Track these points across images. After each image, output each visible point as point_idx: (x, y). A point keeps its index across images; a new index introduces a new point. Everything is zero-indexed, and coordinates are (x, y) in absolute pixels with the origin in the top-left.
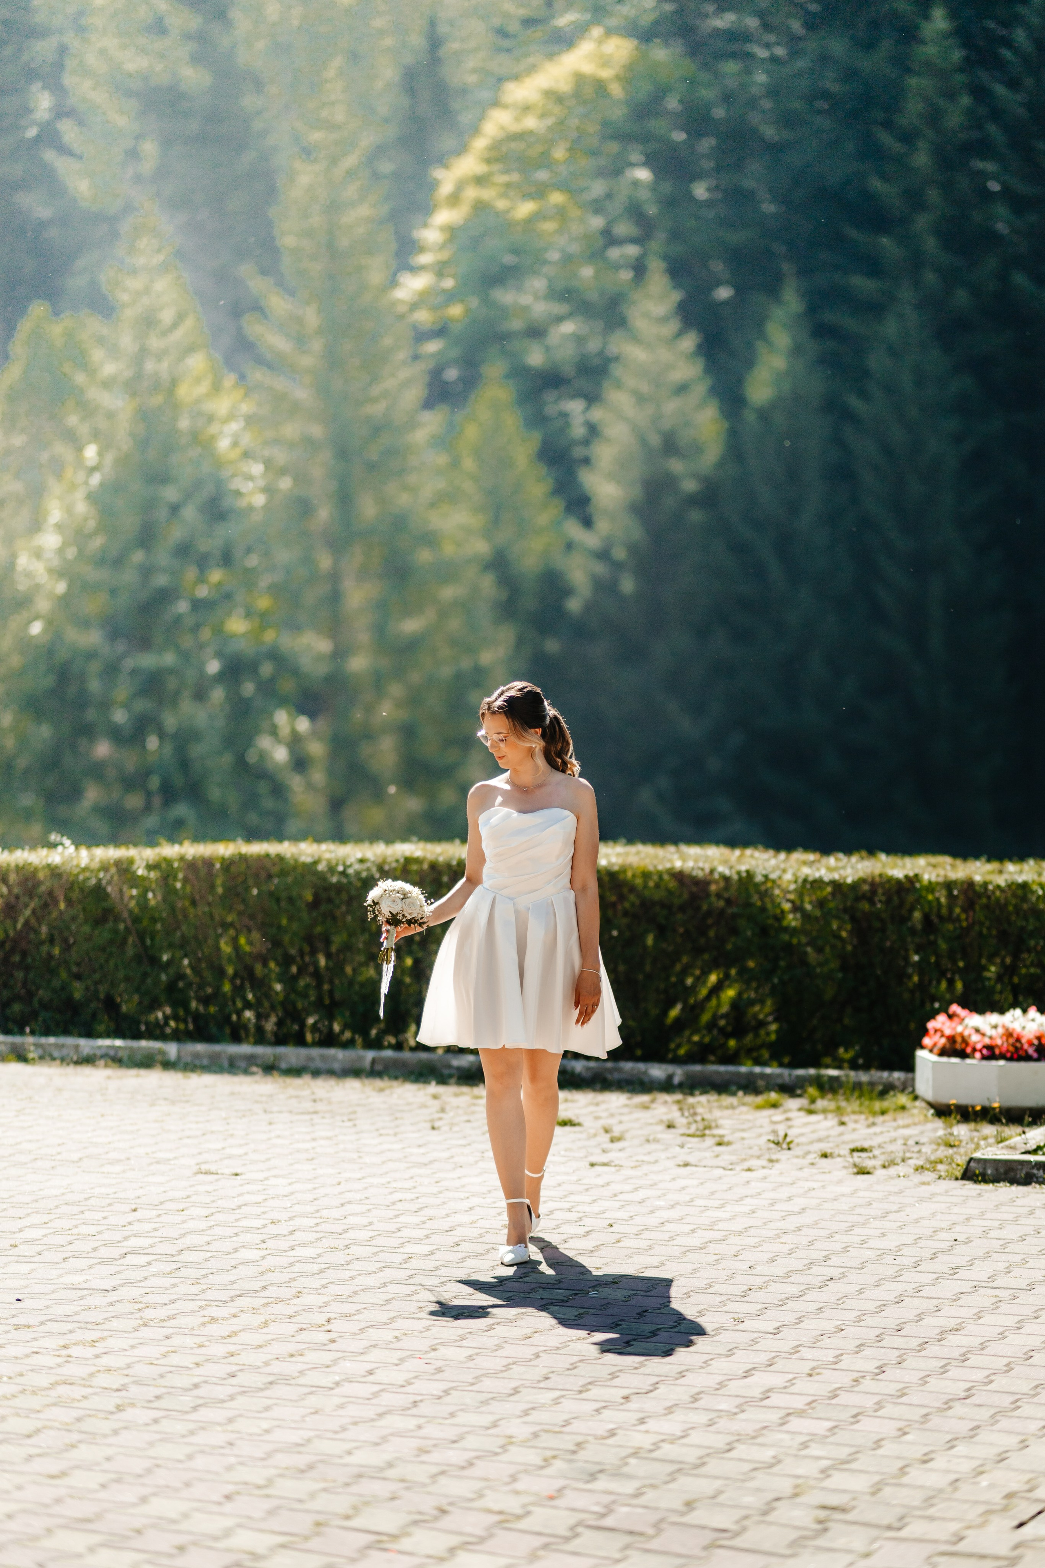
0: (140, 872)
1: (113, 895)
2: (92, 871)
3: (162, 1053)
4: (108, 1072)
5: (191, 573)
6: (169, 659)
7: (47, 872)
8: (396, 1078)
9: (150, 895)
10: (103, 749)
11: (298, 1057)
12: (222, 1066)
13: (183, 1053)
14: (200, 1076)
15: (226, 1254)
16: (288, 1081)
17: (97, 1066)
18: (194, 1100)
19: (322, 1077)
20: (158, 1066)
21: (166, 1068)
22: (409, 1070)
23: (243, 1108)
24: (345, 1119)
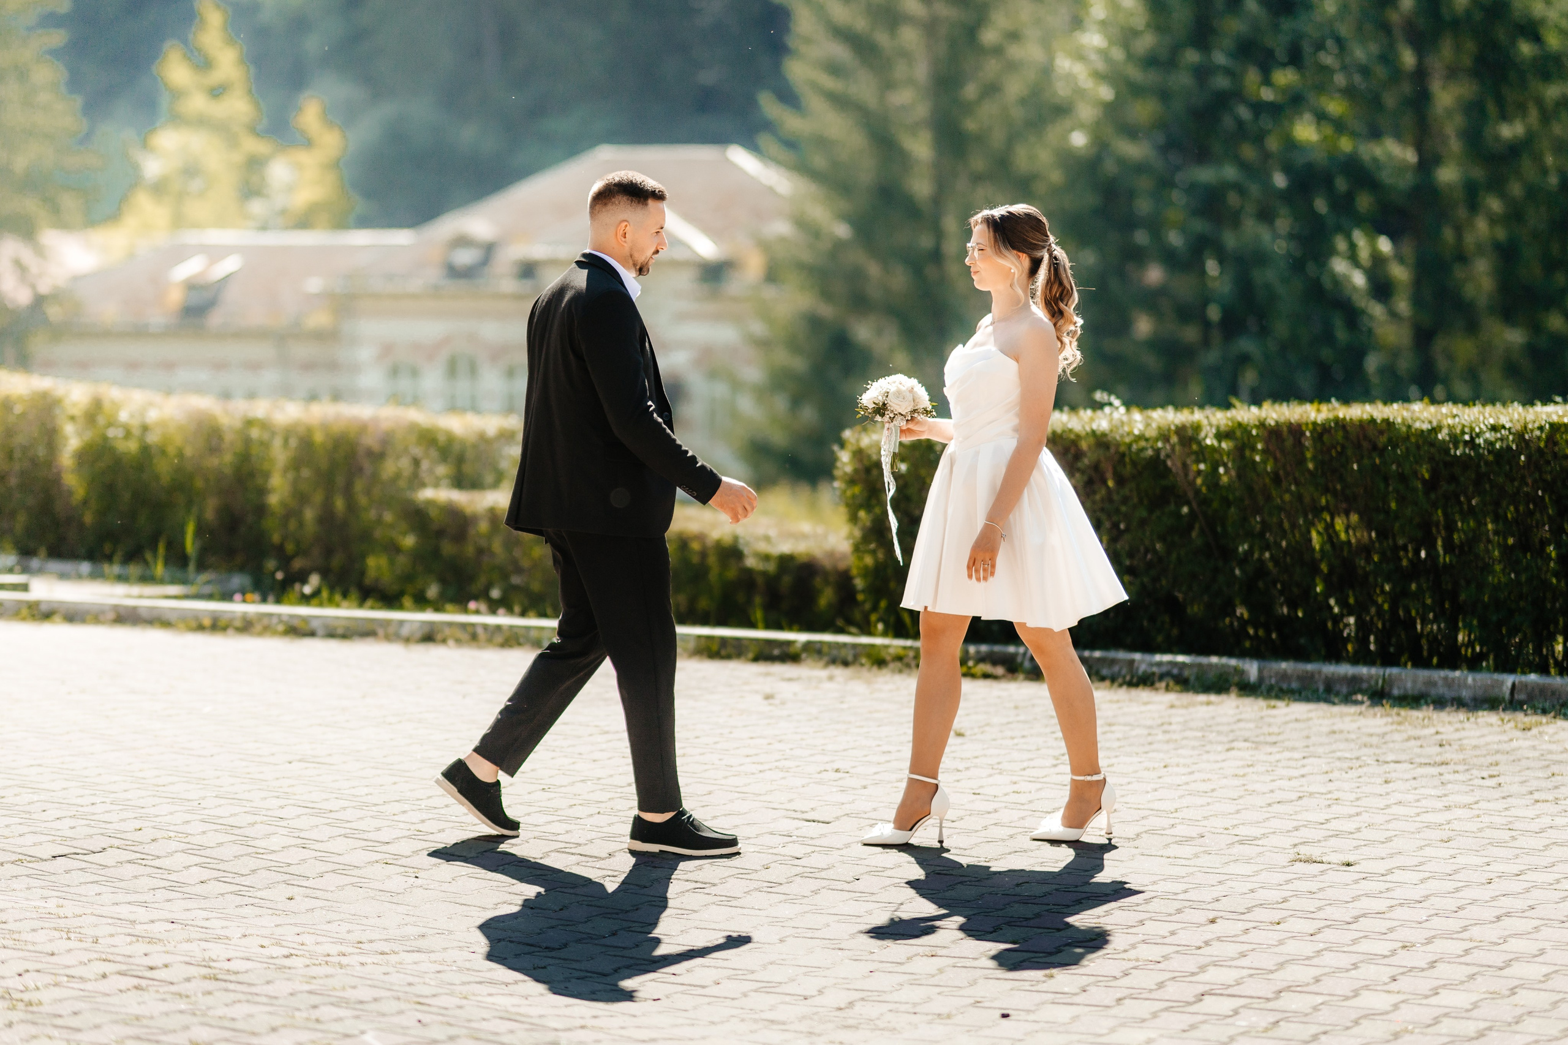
0: (1208, 442)
1: (1174, 470)
2: (1147, 440)
3: (1241, 673)
4: (1172, 697)
5: (1252, 76)
6: (1230, 172)
7: (1092, 440)
8: (1544, 712)
9: (1221, 471)
10: (1154, 275)
11: (1414, 682)
12: (1317, 690)
13: (1266, 673)
14: (1288, 705)
15: (1343, 1000)
16: (1403, 712)
17: (1157, 689)
18: (1283, 742)
19: (1448, 709)
20: (1234, 691)
21: (1242, 693)
22: (1561, 701)
23: (1348, 755)
24: (1485, 774)
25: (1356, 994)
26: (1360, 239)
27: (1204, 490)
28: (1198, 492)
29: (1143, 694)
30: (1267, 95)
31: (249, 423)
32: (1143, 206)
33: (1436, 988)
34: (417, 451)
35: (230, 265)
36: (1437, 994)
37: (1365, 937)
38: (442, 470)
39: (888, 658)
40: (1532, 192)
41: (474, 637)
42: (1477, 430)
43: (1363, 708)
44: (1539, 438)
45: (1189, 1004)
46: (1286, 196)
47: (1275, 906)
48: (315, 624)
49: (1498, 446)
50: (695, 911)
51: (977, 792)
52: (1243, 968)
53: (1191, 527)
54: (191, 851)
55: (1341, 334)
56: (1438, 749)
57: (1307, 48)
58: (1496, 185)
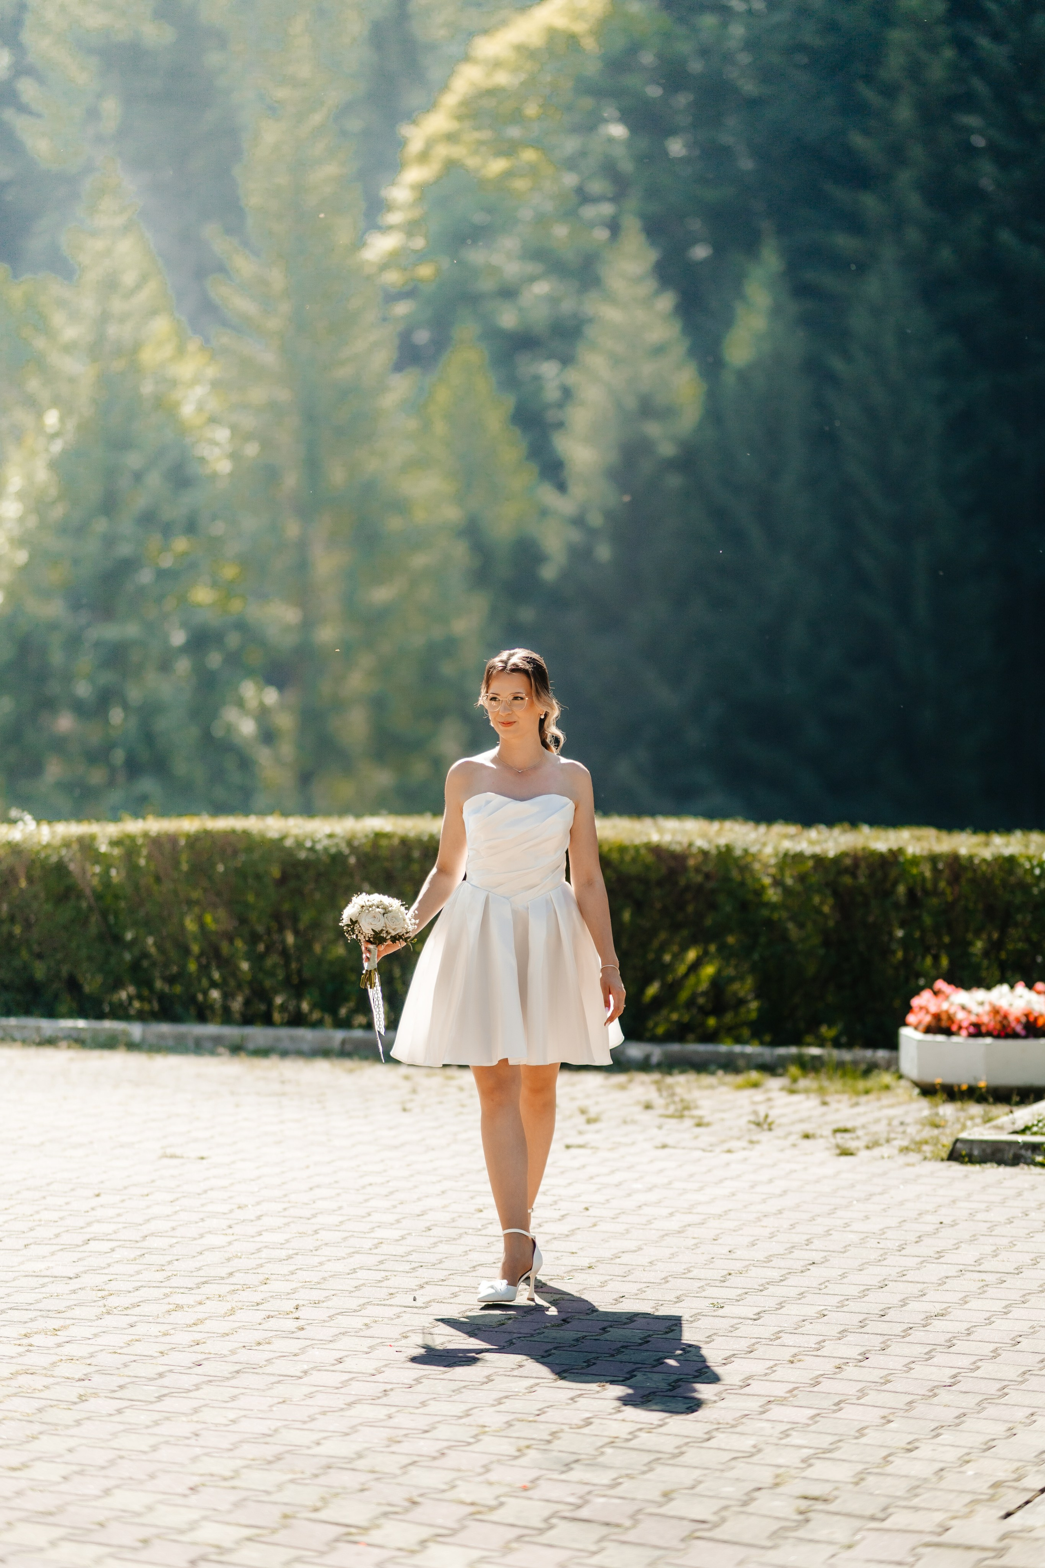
0: (103, 849)
1: (75, 873)
2: (54, 848)
3: (126, 1034)
4: (71, 1054)
5: (155, 541)
6: (133, 630)
7: (7, 849)
8: (366, 1059)
9: (113, 872)
10: (65, 723)
11: (266, 1038)
12: (189, 1045)
14: (164, 1057)
16: (256, 1061)
17: (59, 1048)
20: (122, 1047)
21: (129, 1049)
27: (98, 888)
28: (93, 890)
29: (48, 1052)
30: (167, 562)
32: (56, 658)
33: (261, 1231)
36: (261, 1234)
37: (211, 1202)
40: (400, 651)
42: (317, 838)
43: (224, 1058)
44: (365, 845)
45: (78, 1246)
46: (185, 651)
47: (145, 1185)
49: (332, 850)
52: (119, 1223)
53: (88, 917)
55: (233, 774)
56: (280, 1085)
57: (203, 519)
58: (369, 643)
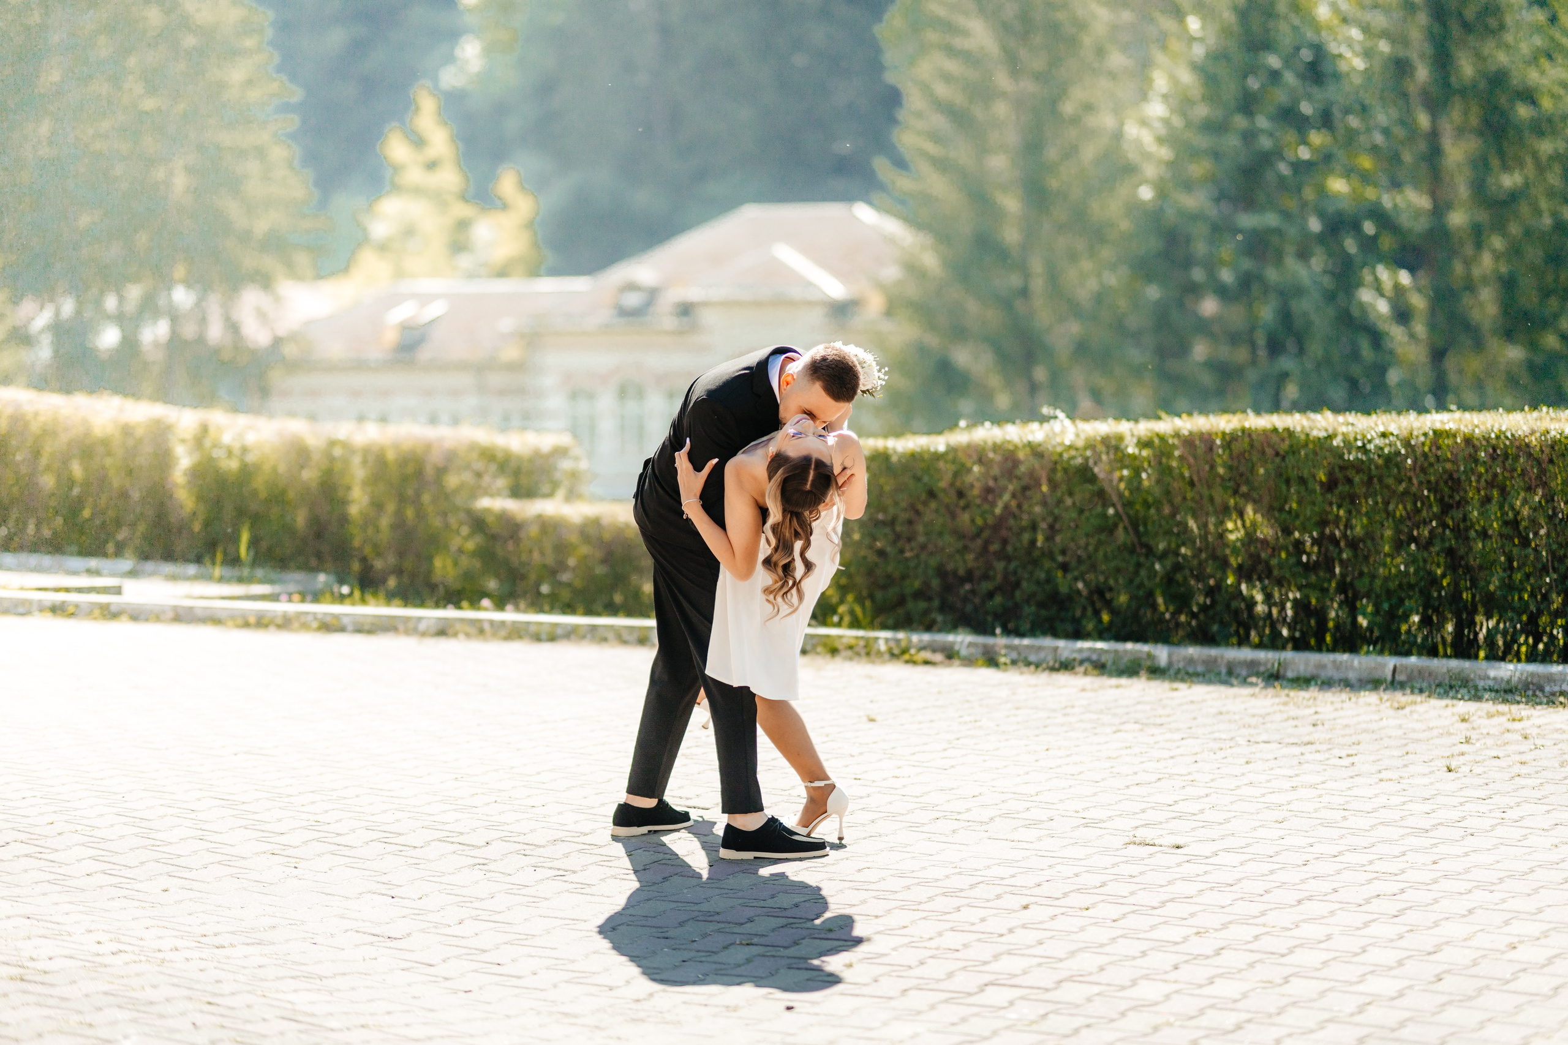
0: (1131, 450)
4: (1088, 680)
7: (1028, 451)
9: (1144, 475)
10: (1209, 306)
11: (1307, 664)
12: (1219, 674)
13: (1175, 658)
14: (1190, 687)
15: (1119, 991)
16: (1292, 693)
17: (1076, 674)
18: (1170, 723)
19: (1333, 689)
20: (1143, 674)
21: (1153, 676)
22: (1437, 681)
23: (1224, 736)
24: (1343, 754)
25: (1134, 983)
26: (1384, 274)
27: (1127, 493)
28: (1121, 495)
29: (1063, 679)
30: (1304, 154)
31: (332, 443)
32: (1200, 248)
34: (479, 466)
35: (436, 310)
36: (1212, 983)
37: (1165, 923)
38: (501, 483)
39: (840, 647)
40: (1528, 233)
41: (481, 631)
42: (1369, 437)
43: (1257, 690)
44: (1423, 444)
45: (970, 994)
46: (1321, 238)
47: (1091, 891)
48: (345, 621)
49: (1386, 451)
50: (546, 899)
51: (858, 777)
52: (1035, 956)
53: (1116, 525)
54: (90, 845)
55: (1367, 352)
56: (1311, 728)
57: (1337, 113)
58: (1499, 226)
